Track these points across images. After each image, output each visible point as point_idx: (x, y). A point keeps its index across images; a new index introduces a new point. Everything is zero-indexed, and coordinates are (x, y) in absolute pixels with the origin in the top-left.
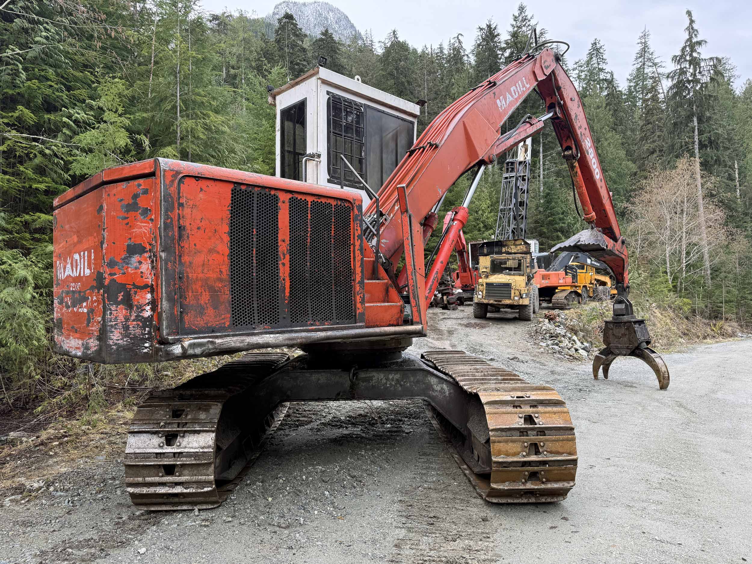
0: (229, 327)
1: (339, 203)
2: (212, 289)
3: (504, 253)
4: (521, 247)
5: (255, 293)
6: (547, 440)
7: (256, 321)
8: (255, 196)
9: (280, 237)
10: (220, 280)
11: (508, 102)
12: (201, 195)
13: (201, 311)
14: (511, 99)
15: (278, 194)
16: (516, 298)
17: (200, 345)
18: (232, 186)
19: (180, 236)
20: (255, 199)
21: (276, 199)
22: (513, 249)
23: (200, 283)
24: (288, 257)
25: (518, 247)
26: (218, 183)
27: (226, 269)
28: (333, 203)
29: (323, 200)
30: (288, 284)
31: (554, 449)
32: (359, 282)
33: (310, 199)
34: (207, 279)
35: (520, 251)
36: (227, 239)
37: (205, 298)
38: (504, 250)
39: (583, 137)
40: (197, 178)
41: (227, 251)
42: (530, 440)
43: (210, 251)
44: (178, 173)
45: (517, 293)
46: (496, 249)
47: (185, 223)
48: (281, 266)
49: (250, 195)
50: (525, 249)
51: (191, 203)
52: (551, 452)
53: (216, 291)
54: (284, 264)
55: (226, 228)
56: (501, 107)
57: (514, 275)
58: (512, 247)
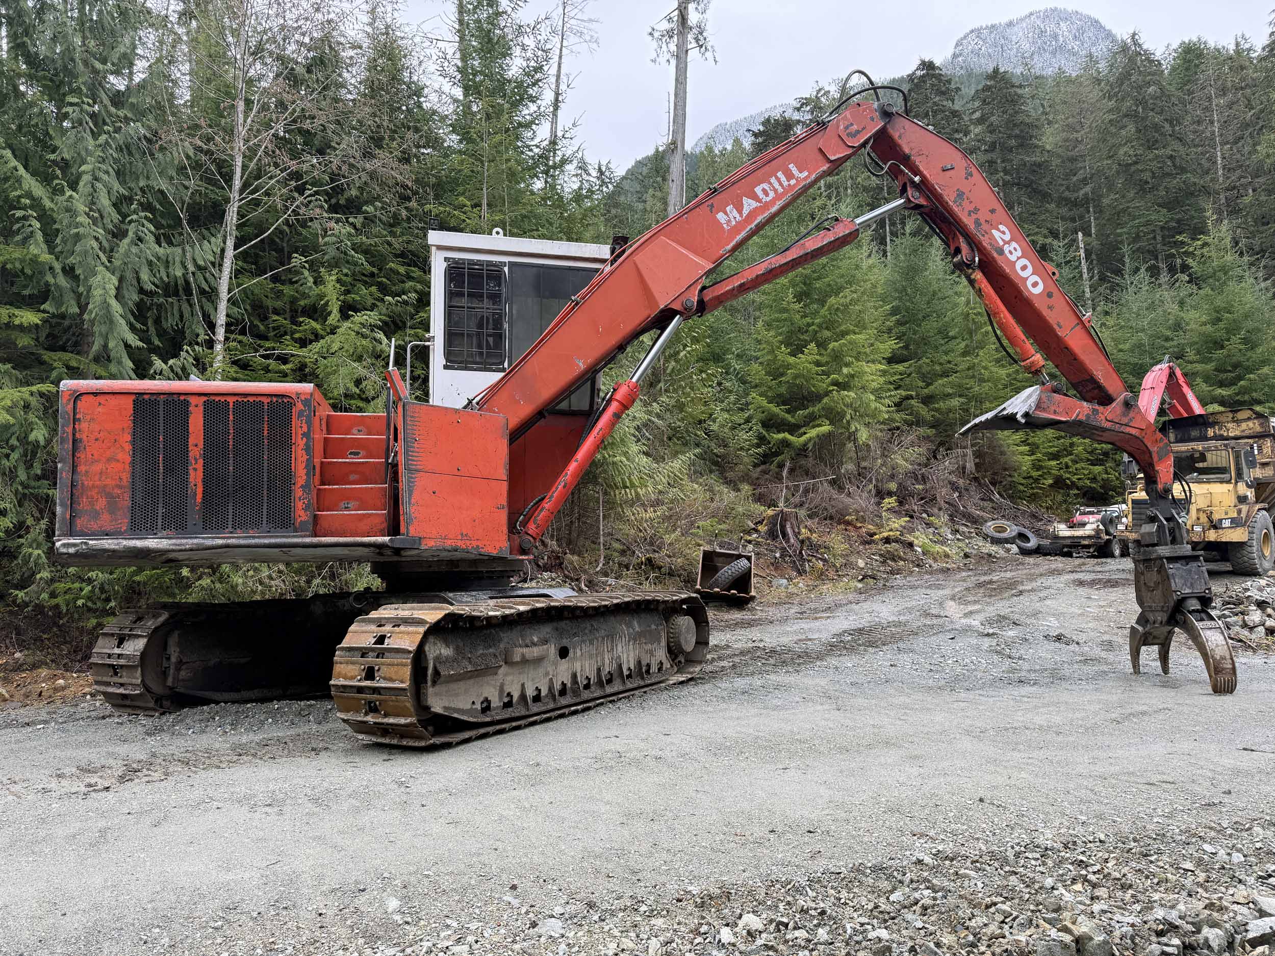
0: (125, 531)
1: (275, 399)
2: (109, 496)
3: (1211, 439)
4: (1251, 424)
5: (161, 500)
6: (383, 664)
7: (159, 526)
8: (161, 403)
9: (191, 441)
10: (120, 487)
11: (745, 212)
12: (100, 409)
13: (96, 515)
14: (754, 204)
15: (189, 398)
16: (1198, 529)
17: (74, 545)
18: (134, 397)
19: (75, 449)
20: (161, 407)
21: (187, 404)
22: (1233, 430)
23: (96, 490)
24: (201, 461)
25: (1244, 426)
26: (118, 396)
27: (126, 477)
28: (266, 400)
29: (251, 399)
30: (200, 489)
31: (388, 675)
32: (302, 486)
33: (231, 400)
34: (105, 486)
35: (1247, 433)
36: (128, 447)
37: (101, 503)
38: (1210, 432)
39: (985, 226)
40: (95, 394)
41: (129, 459)
42: (367, 662)
43: (108, 460)
44: (75, 391)
45: (1204, 519)
46: (1195, 433)
47: (81, 436)
48: (191, 472)
49: (157, 402)
50: (1258, 429)
51: (88, 417)
52: (385, 679)
53: (113, 497)
54: (195, 469)
55: (128, 438)
56: (729, 221)
57: (1208, 482)
58: (1230, 425)
